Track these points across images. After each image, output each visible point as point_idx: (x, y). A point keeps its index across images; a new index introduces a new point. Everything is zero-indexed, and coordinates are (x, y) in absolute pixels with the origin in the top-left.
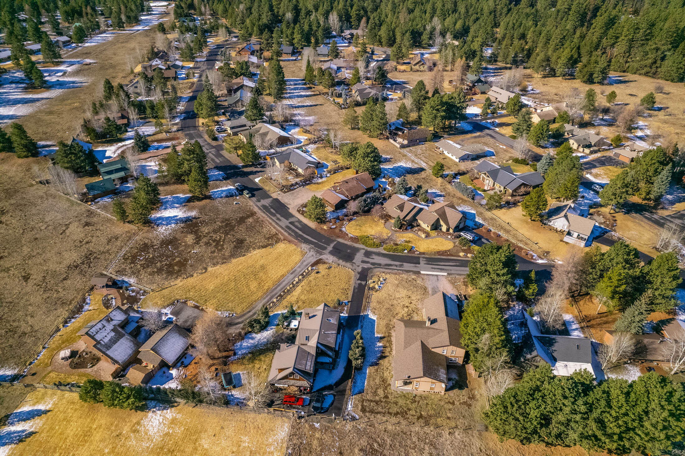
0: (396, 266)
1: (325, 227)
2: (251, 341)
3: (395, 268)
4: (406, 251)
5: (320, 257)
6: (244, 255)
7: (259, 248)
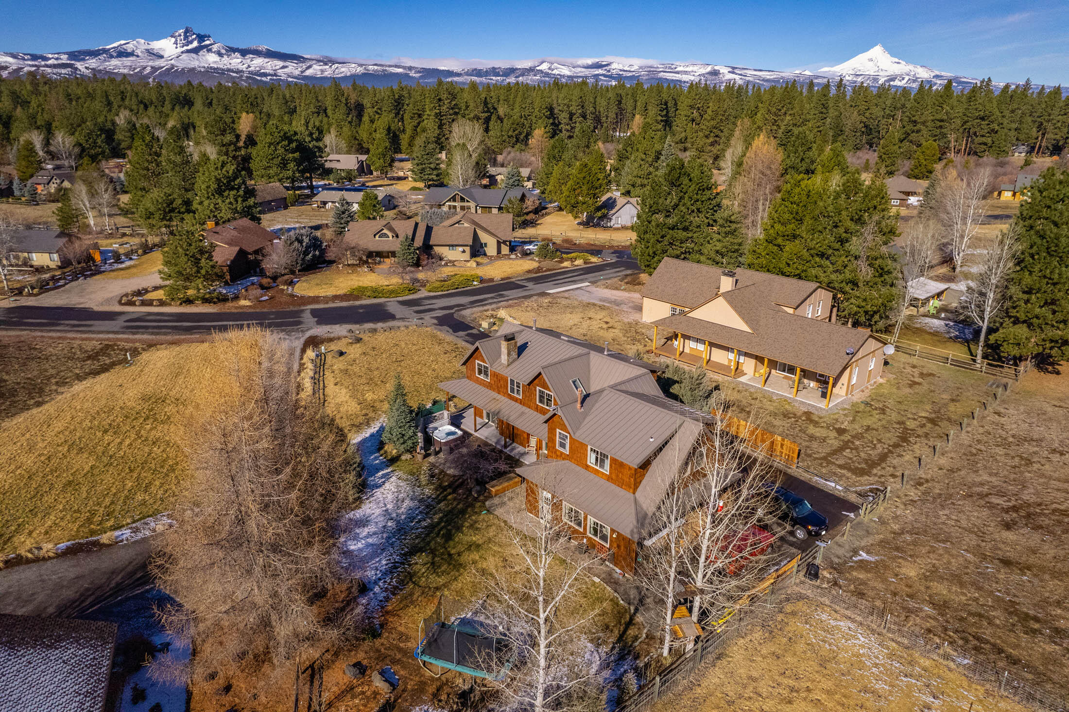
0: (492, 298)
1: (246, 303)
2: (364, 532)
3: (495, 300)
4: (475, 283)
5: (308, 334)
6: (39, 404)
7: (79, 378)
